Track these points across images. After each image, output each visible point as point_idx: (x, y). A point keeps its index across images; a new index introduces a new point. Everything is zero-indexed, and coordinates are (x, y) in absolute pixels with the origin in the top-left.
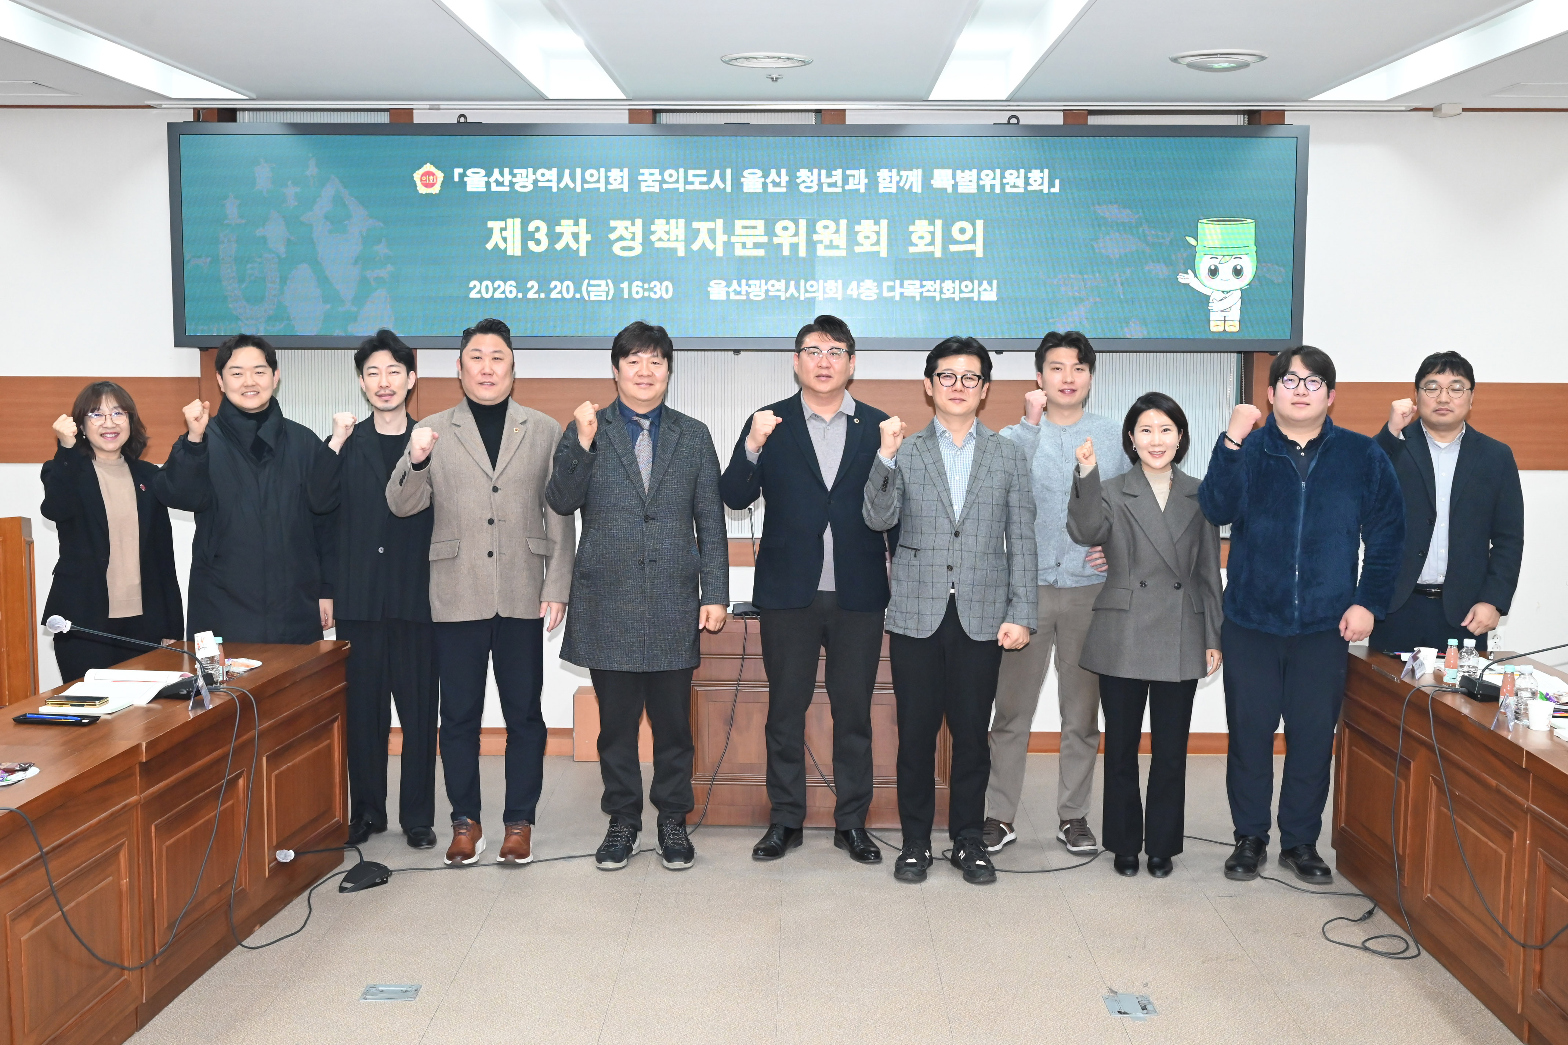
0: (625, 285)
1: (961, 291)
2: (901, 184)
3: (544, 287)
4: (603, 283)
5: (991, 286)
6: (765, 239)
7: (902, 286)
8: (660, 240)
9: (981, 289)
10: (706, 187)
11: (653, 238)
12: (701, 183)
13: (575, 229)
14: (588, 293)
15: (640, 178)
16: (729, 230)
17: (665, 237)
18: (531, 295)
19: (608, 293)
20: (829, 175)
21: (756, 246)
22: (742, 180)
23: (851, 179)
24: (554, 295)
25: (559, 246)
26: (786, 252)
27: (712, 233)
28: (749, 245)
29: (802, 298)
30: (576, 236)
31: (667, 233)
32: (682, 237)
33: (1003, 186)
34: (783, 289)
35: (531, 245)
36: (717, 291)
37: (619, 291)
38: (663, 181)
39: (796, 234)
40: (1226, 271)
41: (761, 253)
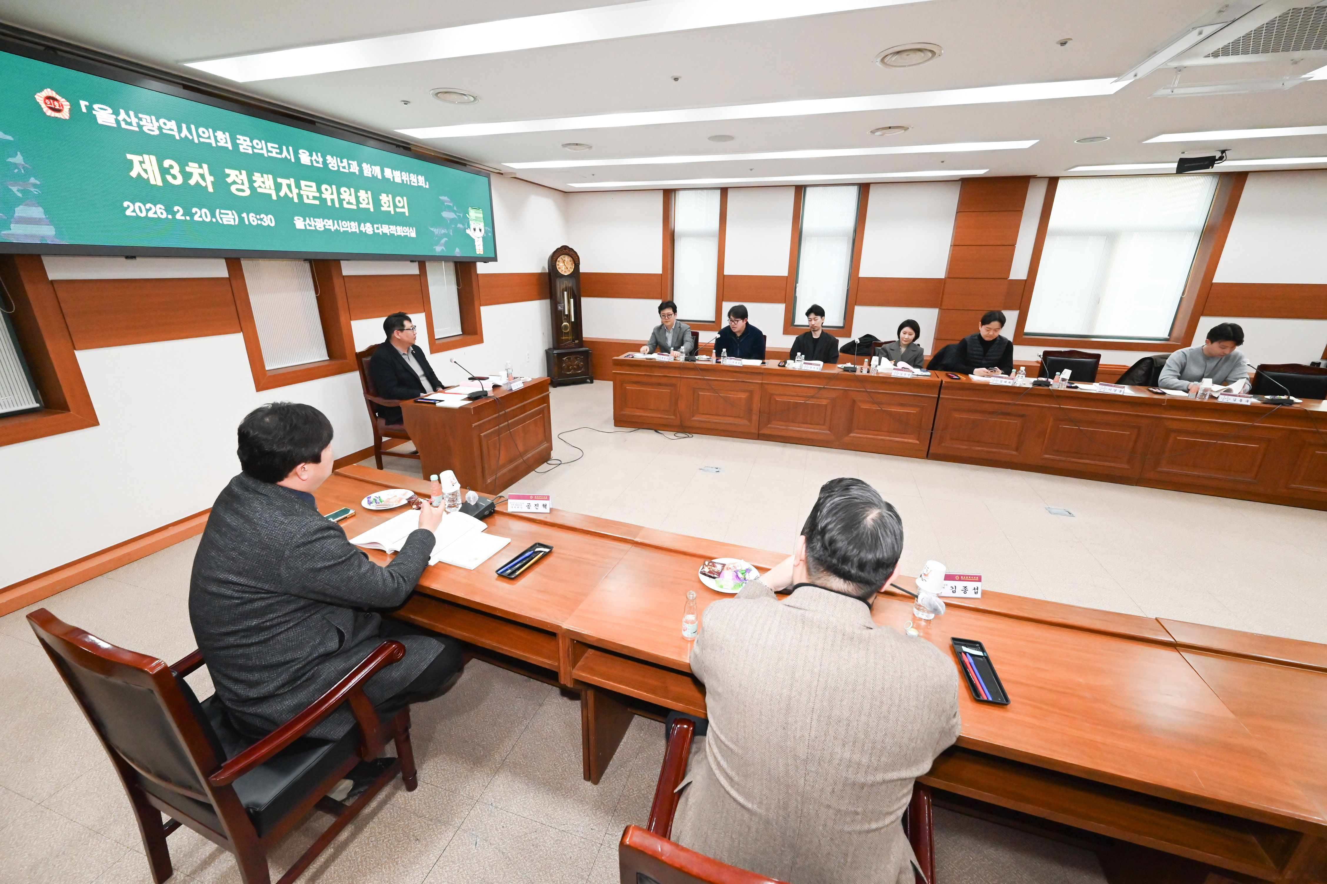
0: (244, 215)
1: (404, 232)
2: (373, 173)
3: (187, 212)
4: (229, 212)
5: (413, 229)
6: (317, 195)
7: (382, 227)
8: (260, 187)
9: (410, 231)
10: (279, 156)
11: (256, 185)
12: (277, 153)
13: (201, 171)
14: (221, 218)
15: (238, 141)
16: (298, 186)
17: (263, 185)
18: (179, 216)
19: (234, 219)
20: (342, 162)
21: (315, 198)
22: (299, 155)
23: (351, 165)
24: (196, 218)
25: (192, 182)
26: (329, 204)
27: (289, 186)
28: (311, 197)
29: (342, 231)
30: (202, 176)
31: (263, 182)
32: (273, 187)
33: (410, 181)
34: (332, 224)
35: (169, 178)
36: (299, 223)
37: (241, 219)
38: (253, 147)
39: (332, 194)
40: (477, 230)
41: (317, 202)
